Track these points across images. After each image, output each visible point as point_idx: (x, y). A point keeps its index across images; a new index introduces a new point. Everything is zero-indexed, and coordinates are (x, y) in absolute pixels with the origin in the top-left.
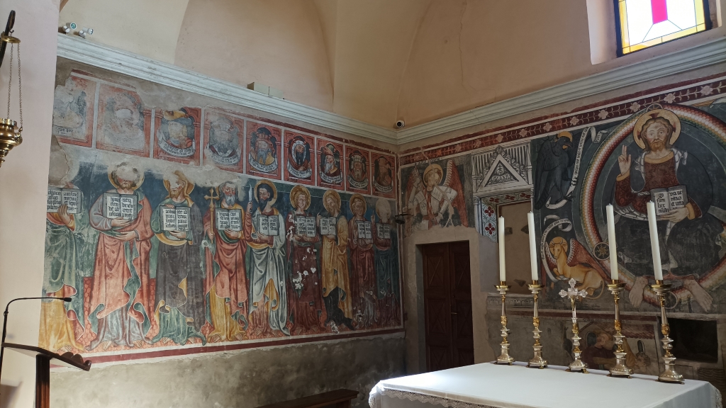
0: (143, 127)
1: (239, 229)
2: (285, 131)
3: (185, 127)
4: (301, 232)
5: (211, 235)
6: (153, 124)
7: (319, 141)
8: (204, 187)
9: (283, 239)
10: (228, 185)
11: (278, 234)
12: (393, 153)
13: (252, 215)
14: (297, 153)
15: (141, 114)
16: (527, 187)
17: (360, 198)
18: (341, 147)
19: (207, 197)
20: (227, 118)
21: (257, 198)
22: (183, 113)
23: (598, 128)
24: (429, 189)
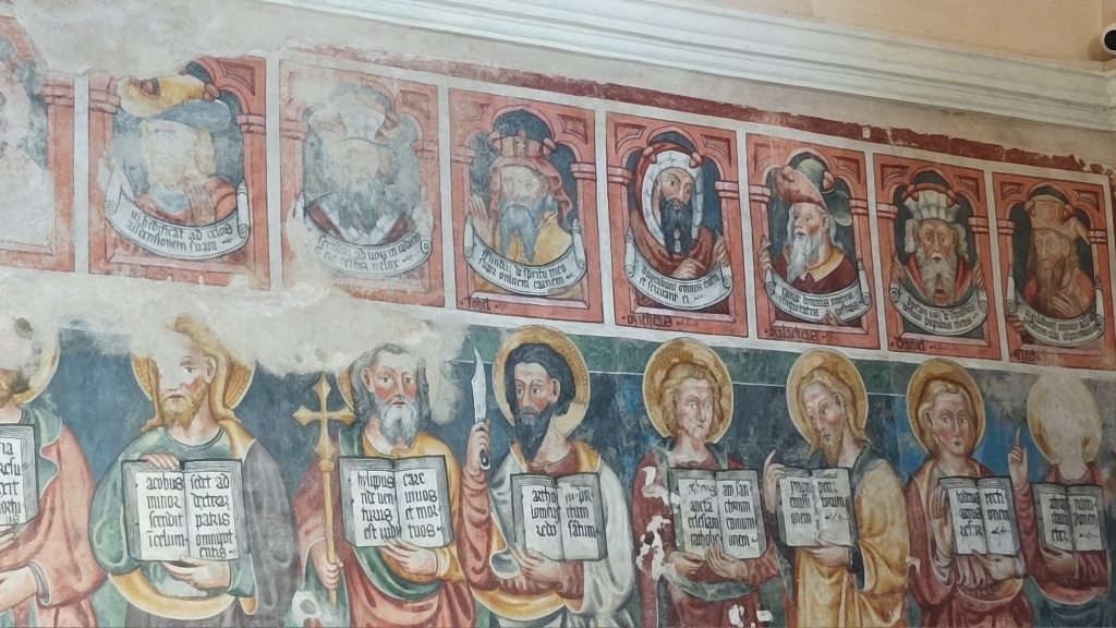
0: (44, 151)
1: (438, 540)
2: (611, 116)
3: (206, 137)
4: (698, 540)
5: (328, 568)
6: (81, 136)
7: (758, 145)
8: (292, 377)
9: (624, 570)
10: (387, 360)
11: (604, 554)
12: (1096, 169)
13: (491, 478)
14: (664, 205)
15: (37, 99)
17: (953, 380)
18: (855, 162)
19: (304, 414)
20: (370, 84)
21: (505, 408)
22: (195, 83)
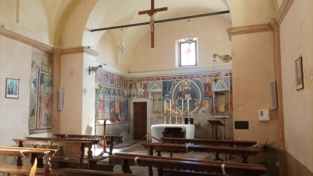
4: (112, 99)
9: (109, 100)
13: (104, 95)
14: (111, 80)
16: (161, 91)
17: (122, 91)
21: (105, 91)
23: (176, 81)
24: (137, 89)
